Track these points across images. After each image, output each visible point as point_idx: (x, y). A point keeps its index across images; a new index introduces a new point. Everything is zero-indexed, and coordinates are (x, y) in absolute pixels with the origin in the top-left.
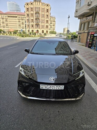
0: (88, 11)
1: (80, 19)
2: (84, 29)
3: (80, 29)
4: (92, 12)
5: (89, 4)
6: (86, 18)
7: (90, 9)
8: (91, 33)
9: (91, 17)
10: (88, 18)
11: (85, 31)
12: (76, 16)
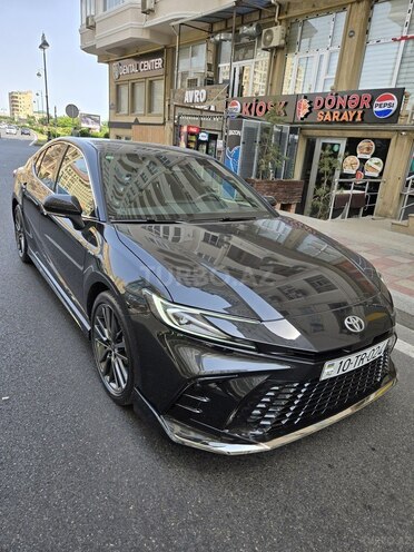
0: (146, 36)
1: (108, 63)
2: (132, 109)
3: (115, 106)
4: (160, 44)
5: (148, 7)
6: (136, 63)
7: (152, 30)
8: (189, 127)
9: (160, 64)
10: (148, 64)
11: (141, 115)
12: (89, 44)
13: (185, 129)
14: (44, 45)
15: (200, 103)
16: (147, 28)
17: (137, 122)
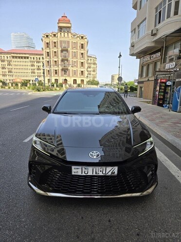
0: (153, 45)
1: (140, 58)
2: (147, 75)
3: (141, 75)
4: (159, 46)
5: (154, 33)
6: (150, 56)
7: (156, 42)
8: (161, 80)
9: (159, 55)
10: (154, 56)
11: (150, 77)
12: (132, 53)
13: (159, 81)
14: (120, 56)
15: (172, 69)
16: (153, 41)
17: (148, 80)
